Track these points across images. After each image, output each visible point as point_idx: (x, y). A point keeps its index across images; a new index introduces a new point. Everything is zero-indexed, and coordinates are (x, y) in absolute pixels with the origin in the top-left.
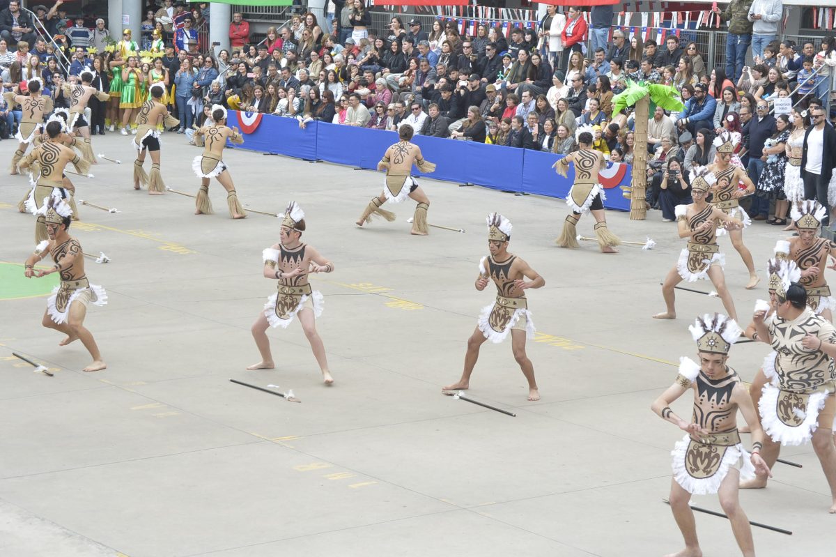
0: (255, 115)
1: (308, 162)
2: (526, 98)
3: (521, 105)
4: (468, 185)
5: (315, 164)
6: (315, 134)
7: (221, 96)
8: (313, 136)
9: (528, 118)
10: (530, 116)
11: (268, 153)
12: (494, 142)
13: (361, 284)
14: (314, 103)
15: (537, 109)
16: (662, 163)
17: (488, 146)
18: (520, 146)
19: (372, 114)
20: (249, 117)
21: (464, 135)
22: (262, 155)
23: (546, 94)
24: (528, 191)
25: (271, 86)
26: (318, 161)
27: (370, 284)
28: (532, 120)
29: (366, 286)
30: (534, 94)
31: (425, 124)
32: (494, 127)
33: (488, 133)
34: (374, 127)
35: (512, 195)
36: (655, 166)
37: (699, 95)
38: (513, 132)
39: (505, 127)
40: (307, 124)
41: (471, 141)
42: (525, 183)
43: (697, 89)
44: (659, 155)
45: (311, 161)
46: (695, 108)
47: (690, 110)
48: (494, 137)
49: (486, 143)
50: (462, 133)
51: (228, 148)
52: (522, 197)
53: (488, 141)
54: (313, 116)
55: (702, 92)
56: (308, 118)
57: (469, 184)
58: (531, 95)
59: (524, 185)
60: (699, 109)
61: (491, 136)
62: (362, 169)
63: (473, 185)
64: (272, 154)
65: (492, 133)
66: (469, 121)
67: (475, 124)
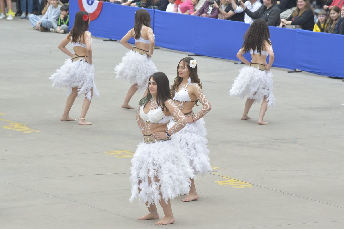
0: (96, 3)
4: (296, 72)
11: (108, 39)
12: (322, 30)
17: (316, 34)
20: (90, 5)
21: (292, 24)
32: (323, 15)
33: (317, 21)
38: (341, 20)
39: (335, 15)
41: (300, 29)
48: (322, 25)
49: (314, 30)
50: (290, 22)
53: (316, 29)
57: (297, 70)
61: (319, 24)
62: (196, 55)
63: (301, 71)
64: (111, 40)
65: (321, 21)
66: (299, 10)
67: (304, 12)
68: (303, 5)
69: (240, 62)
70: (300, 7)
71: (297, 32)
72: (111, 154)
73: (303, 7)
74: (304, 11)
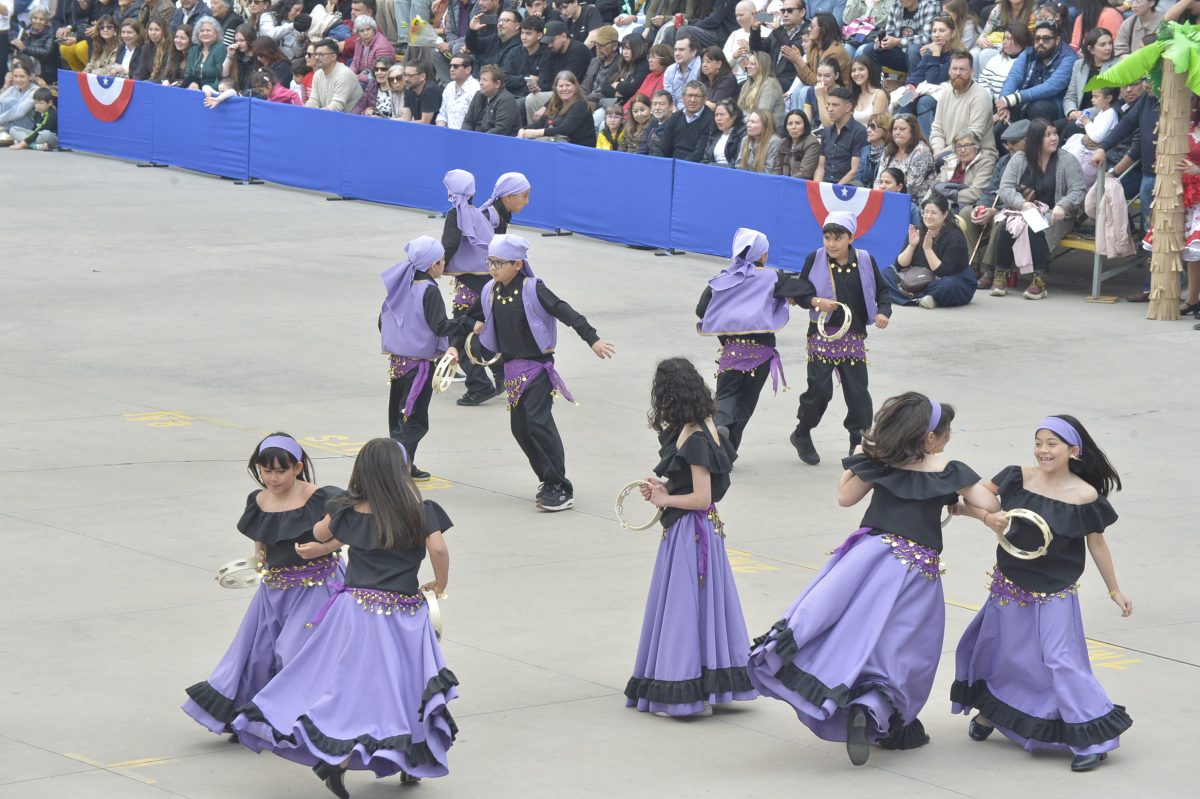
0: (119, 82)
1: (230, 184)
2: (683, 53)
3: (672, 68)
4: (560, 234)
5: (246, 188)
6: (247, 125)
7: (50, 41)
8: (242, 128)
9: (684, 94)
10: (690, 90)
11: (148, 163)
12: (615, 146)
13: (326, 438)
14: (246, 60)
15: (703, 77)
16: (959, 189)
17: (602, 154)
18: (669, 152)
19: (364, 84)
20: (106, 87)
22: (135, 167)
23: (722, 44)
24: (683, 246)
25: (153, 25)
26: (253, 181)
27: (346, 438)
28: (692, 99)
29: (336, 441)
30: (699, 46)
31: (472, 107)
32: (617, 113)
34: (369, 111)
35: (649, 255)
36: (945, 194)
37: (1048, 46)
38: (654, 123)
40: (227, 101)
41: (567, 143)
42: (674, 230)
43: (1042, 32)
44: (951, 174)
45: (238, 181)
46: (1036, 71)
47: (1025, 74)
48: (614, 135)
49: (598, 147)
50: (542, 131)
51: (60, 150)
52: (670, 259)
53: (603, 144)
54: (240, 86)
55: (1055, 38)
56: (227, 91)
57: (563, 231)
58: (692, 46)
59: (674, 234)
60: (1042, 74)
61: (607, 132)
62: (344, 199)
63: (571, 234)
64: (155, 166)
65: (611, 127)
66: (559, 103)
67: (572, 107)
68: (570, 91)
69: (441, 215)
70: (564, 97)
71: (561, 150)
72: (137, 419)
73: (571, 95)
74: (572, 103)
